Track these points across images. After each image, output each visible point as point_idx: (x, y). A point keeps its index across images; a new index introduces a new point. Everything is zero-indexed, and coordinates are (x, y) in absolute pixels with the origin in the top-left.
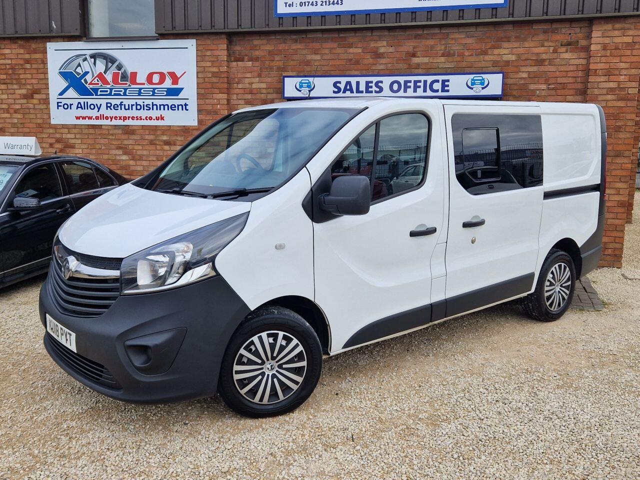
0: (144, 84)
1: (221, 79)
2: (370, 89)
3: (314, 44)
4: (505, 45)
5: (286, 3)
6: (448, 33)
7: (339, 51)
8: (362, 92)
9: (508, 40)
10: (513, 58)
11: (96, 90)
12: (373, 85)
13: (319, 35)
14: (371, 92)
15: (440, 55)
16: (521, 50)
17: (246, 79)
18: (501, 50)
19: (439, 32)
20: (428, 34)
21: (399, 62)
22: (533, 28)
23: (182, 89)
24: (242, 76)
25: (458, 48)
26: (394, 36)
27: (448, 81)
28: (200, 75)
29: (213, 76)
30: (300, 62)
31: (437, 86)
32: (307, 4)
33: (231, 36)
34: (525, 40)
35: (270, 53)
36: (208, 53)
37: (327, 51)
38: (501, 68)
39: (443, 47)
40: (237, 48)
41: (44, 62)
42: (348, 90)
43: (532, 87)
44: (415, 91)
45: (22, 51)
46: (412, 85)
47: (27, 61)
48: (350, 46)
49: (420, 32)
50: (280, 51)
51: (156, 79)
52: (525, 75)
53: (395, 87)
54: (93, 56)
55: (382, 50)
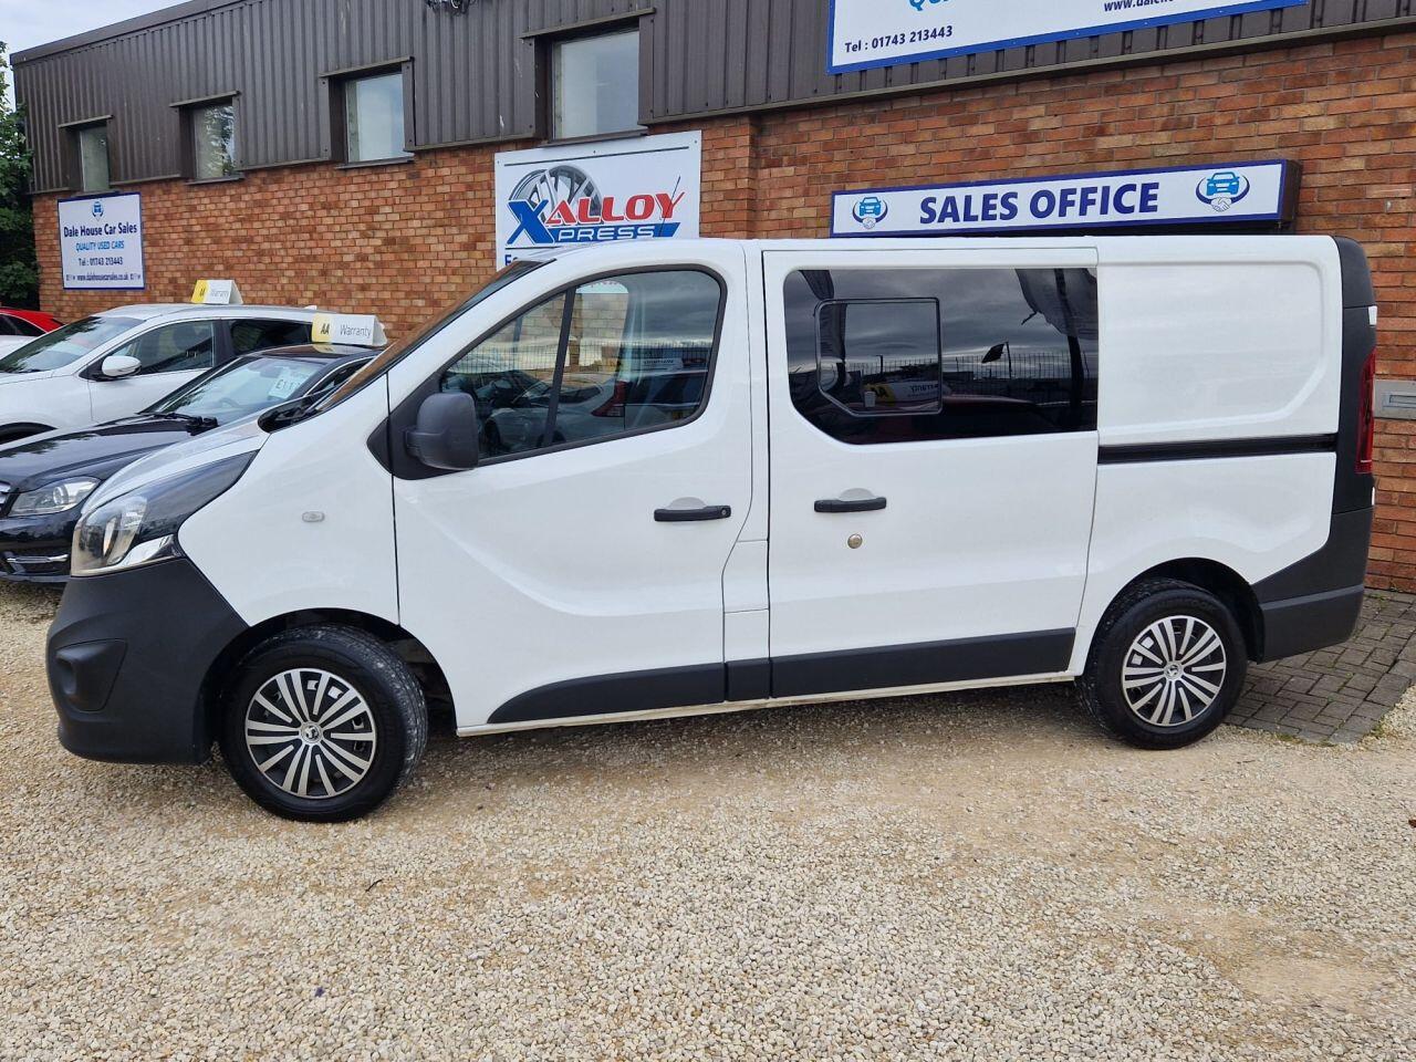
0: (621, 218)
1: (738, 202)
2: (991, 212)
3: (905, 122)
4: (1311, 94)
5: (848, 44)
6: (1178, 76)
7: (953, 132)
8: (975, 218)
9: (1319, 80)
10: (1331, 123)
11: (555, 232)
12: (997, 202)
13: (914, 103)
14: (993, 218)
15: (1159, 128)
16: (1351, 104)
17: (784, 201)
18: (1303, 106)
19: (1157, 74)
20: (1133, 82)
21: (1070, 149)
22: (1386, 47)
23: (678, 224)
24: (779, 196)
25: (1200, 109)
26: (1064, 92)
27: (1155, 186)
28: (706, 199)
29: (726, 199)
30: (878, 162)
31: (1131, 199)
32: (885, 41)
33: (759, 119)
34: (1362, 79)
35: (828, 147)
36: (720, 155)
37: (927, 135)
38: (1301, 151)
39: (1166, 109)
40: (772, 141)
41: (491, 188)
42: (949, 215)
43: (1375, 192)
44: (1083, 212)
45: (463, 170)
46: (1077, 198)
47: (470, 187)
48: (973, 121)
49: (1116, 79)
50: (843, 141)
51: (640, 208)
52: (1358, 164)
53: (1043, 204)
54: (554, 173)
55: (1035, 125)
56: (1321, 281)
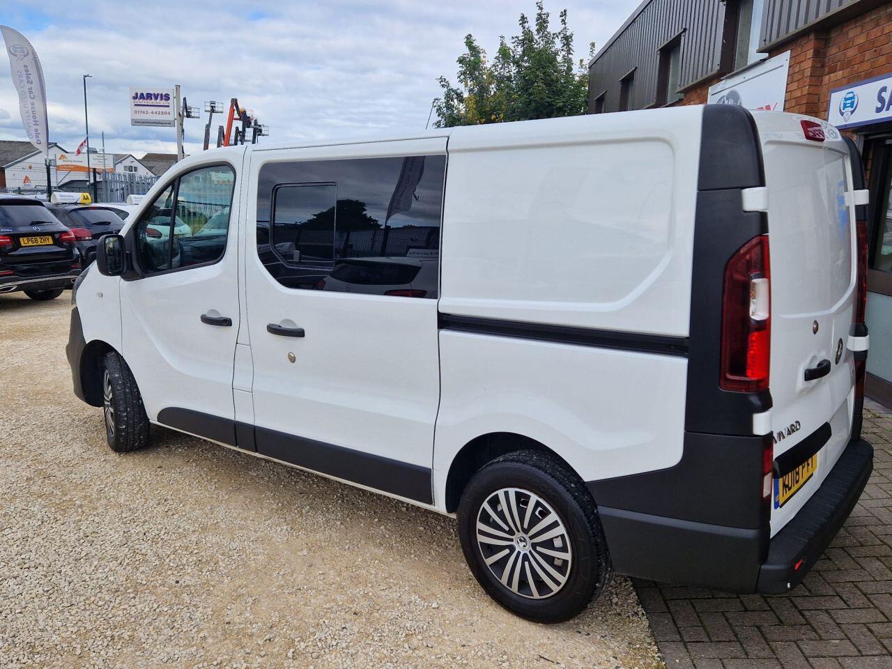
28: (787, 106)
29: (796, 104)
33: (826, 33)
36: (797, 68)
40: (833, 51)
56: (674, 153)
